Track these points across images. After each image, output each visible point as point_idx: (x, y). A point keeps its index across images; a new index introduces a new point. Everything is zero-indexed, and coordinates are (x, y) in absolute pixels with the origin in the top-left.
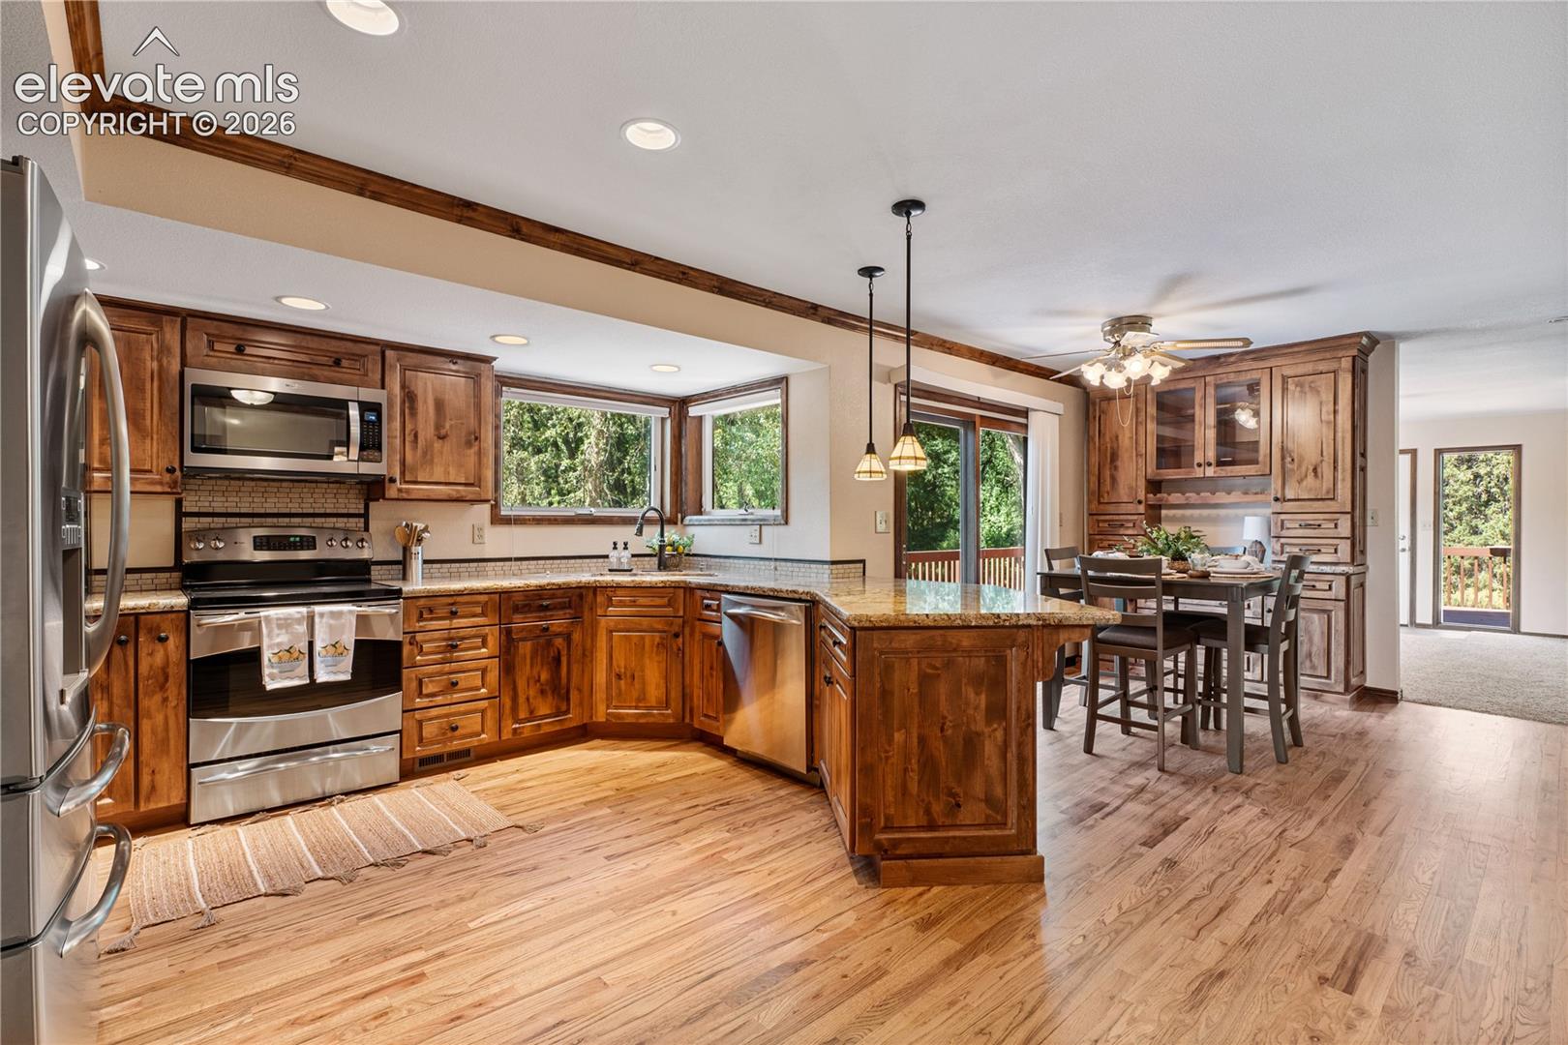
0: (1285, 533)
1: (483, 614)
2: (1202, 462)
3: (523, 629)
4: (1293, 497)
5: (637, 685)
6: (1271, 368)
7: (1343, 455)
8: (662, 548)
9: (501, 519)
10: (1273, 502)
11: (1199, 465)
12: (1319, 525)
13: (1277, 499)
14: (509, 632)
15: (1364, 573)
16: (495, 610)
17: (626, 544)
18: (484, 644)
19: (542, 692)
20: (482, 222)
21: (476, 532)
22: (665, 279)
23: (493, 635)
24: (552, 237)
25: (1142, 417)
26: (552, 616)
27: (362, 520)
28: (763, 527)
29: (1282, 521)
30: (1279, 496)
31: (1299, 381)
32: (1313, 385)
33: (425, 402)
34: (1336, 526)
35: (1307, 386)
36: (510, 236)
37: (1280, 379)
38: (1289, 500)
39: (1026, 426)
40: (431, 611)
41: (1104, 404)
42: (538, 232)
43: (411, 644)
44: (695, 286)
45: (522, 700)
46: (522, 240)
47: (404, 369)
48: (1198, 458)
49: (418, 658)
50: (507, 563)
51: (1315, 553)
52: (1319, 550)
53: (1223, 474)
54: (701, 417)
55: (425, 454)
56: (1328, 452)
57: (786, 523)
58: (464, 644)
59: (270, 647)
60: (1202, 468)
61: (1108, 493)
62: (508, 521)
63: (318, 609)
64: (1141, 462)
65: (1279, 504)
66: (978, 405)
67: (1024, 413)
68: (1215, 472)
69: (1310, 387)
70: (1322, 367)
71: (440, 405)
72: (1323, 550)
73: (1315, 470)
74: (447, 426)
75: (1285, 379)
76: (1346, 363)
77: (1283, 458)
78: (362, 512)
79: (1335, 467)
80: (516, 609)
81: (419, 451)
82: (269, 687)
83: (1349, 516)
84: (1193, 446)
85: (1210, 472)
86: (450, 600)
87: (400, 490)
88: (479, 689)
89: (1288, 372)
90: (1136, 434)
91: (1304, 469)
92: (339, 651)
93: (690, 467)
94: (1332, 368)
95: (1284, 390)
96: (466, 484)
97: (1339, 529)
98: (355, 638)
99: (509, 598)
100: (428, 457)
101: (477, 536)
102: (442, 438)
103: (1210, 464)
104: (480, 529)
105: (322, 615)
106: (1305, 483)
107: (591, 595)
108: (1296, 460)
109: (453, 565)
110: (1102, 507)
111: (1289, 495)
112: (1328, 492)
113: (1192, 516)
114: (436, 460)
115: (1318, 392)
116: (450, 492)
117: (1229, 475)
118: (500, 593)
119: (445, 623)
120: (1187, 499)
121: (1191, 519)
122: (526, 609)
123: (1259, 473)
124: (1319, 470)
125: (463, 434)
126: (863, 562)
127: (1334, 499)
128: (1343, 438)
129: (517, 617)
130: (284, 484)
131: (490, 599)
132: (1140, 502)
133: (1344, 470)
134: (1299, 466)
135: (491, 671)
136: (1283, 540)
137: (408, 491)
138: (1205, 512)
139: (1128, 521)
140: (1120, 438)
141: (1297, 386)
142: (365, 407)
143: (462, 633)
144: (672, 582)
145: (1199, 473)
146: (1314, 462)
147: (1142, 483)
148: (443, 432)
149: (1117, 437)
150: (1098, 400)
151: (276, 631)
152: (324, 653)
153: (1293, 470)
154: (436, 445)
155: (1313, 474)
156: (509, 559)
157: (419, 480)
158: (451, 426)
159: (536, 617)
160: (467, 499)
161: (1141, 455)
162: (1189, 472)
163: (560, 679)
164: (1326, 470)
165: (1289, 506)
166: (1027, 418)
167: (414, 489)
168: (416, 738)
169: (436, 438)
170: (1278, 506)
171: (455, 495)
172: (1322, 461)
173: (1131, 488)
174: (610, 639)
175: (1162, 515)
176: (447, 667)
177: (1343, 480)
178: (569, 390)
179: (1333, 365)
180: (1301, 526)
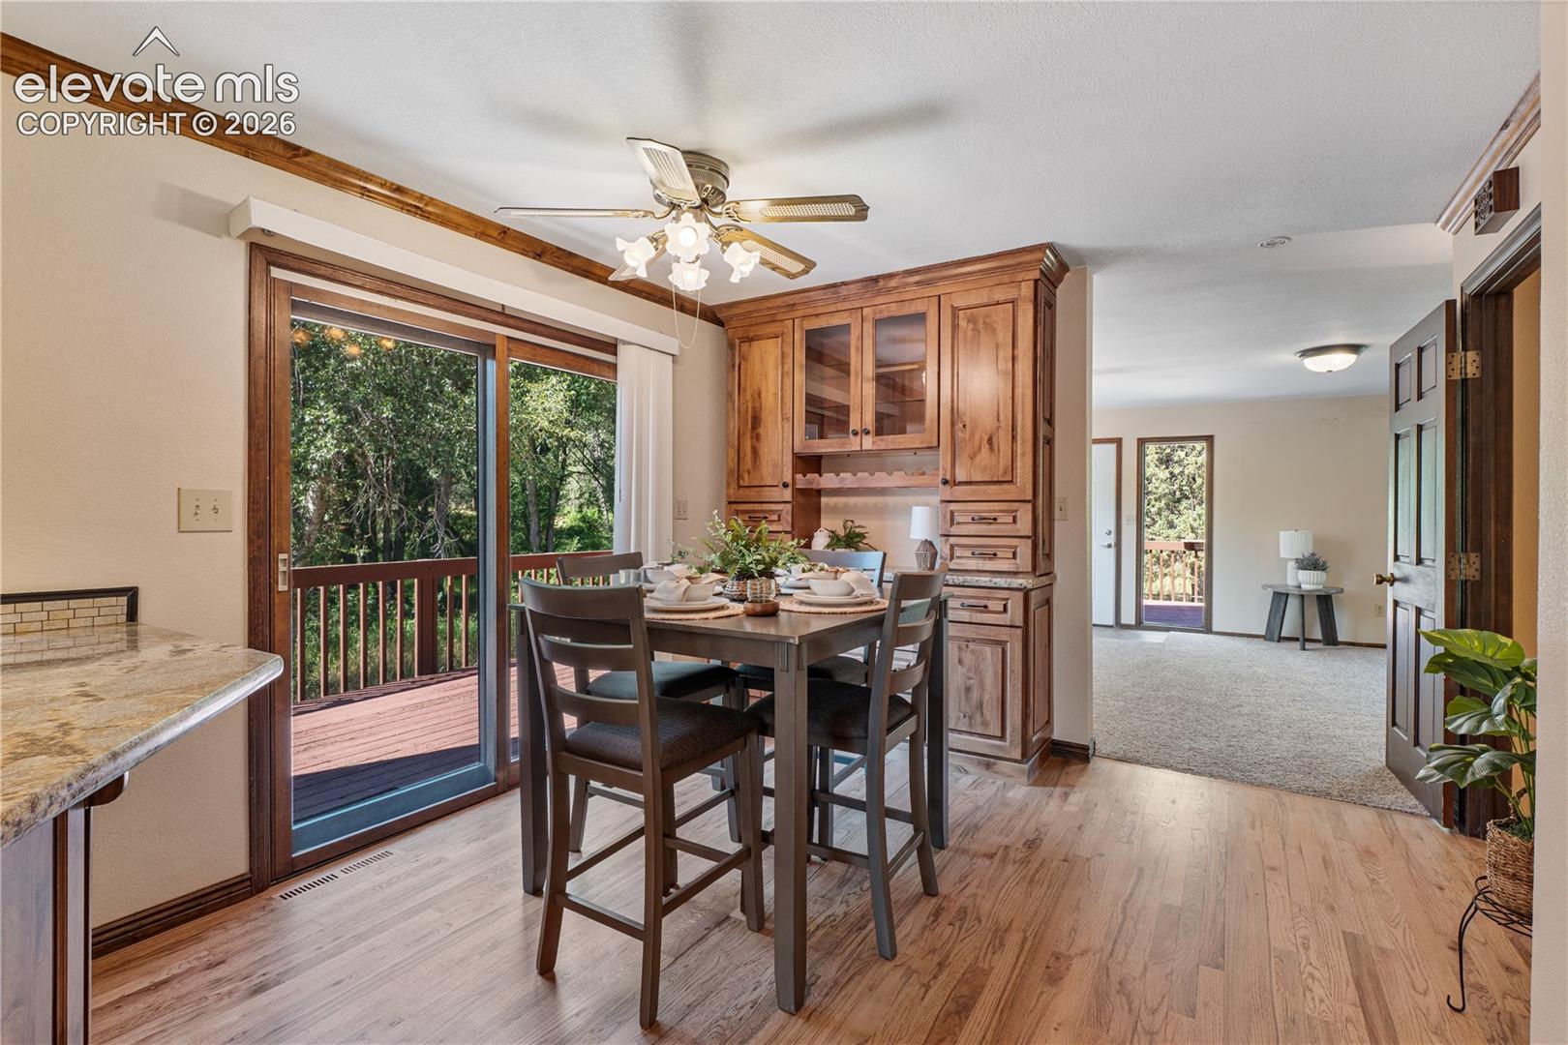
0: (955, 530)
2: (858, 428)
4: (964, 480)
6: (939, 296)
7: (1023, 419)
10: (941, 485)
11: (856, 434)
12: (995, 519)
13: (945, 482)
15: (1051, 584)
25: (788, 367)
29: (952, 513)
30: (948, 478)
31: (972, 315)
32: (987, 320)
34: (1015, 522)
35: (981, 322)
37: (949, 310)
38: (961, 483)
39: (614, 367)
41: (745, 346)
48: (854, 424)
51: (990, 559)
52: (995, 555)
53: (883, 446)
56: (1006, 415)
60: (859, 437)
61: (749, 472)
64: (788, 427)
65: (948, 487)
67: (611, 346)
68: (873, 443)
69: (984, 322)
70: (1000, 294)
72: (1000, 555)
73: (990, 440)
75: (955, 310)
76: (1027, 290)
77: (953, 424)
79: (1013, 438)
83: (1030, 506)
84: (848, 407)
85: (868, 443)
89: (959, 302)
90: (782, 390)
91: (977, 438)
94: (1011, 297)
95: (955, 327)
97: (1018, 525)
103: (868, 433)
106: (978, 459)
108: (968, 427)
110: (741, 491)
111: (960, 477)
112: (1005, 473)
113: (855, 506)
115: (994, 331)
117: (890, 447)
120: (843, 479)
121: (855, 509)
123: (926, 445)
124: (995, 440)
126: (131, 592)
127: (1012, 481)
128: (1024, 395)
132: (785, 485)
133: (1024, 442)
134: (972, 435)
136: (952, 540)
139: (772, 512)
140: (763, 395)
141: (969, 321)
145: (853, 444)
146: (989, 431)
147: (788, 459)
149: (759, 394)
150: (737, 342)
153: (964, 440)
155: (987, 446)
161: (787, 419)
162: (844, 444)
164: (1003, 440)
165: (960, 492)
166: (615, 354)
170: (947, 492)
172: (998, 428)
173: (775, 466)
175: (822, 505)
177: (1023, 454)
179: (1011, 294)
180: (973, 519)
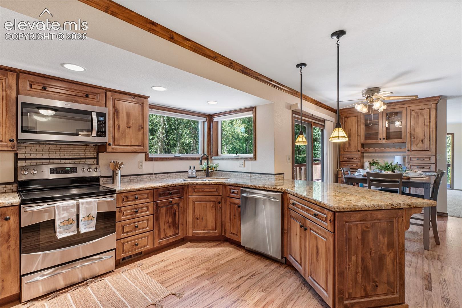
0: (411, 162)
1: (147, 198)
2: (381, 138)
3: (162, 203)
4: (414, 150)
5: (204, 222)
6: (406, 107)
7: (433, 136)
8: (208, 169)
9: (149, 159)
10: (407, 151)
11: (380, 139)
12: (424, 159)
13: (408, 151)
14: (157, 204)
16: (152, 196)
17: (194, 167)
18: (148, 210)
19: (169, 227)
20: (158, 32)
21: (140, 163)
22: (224, 65)
23: (151, 206)
24: (186, 43)
25: (359, 123)
26: (172, 197)
27: (96, 160)
28: (245, 161)
29: (410, 158)
30: (409, 149)
31: (416, 112)
32: (421, 113)
33: (123, 113)
34: (430, 160)
35: (419, 113)
36: (169, 40)
37: (410, 111)
38: (413, 151)
39: (324, 126)
40: (127, 198)
41: (346, 119)
42: (180, 40)
43: (119, 212)
44: (234, 69)
45: (162, 230)
46: (174, 42)
47: (114, 100)
48: (380, 136)
49: (122, 217)
50: (152, 175)
51: (422, 168)
52: (424, 167)
53: (389, 142)
54: (217, 121)
55: (122, 134)
56: (427, 135)
57: (255, 160)
58: (140, 210)
59: (59, 219)
60: (381, 140)
61: (347, 148)
62: (152, 159)
63: (81, 201)
64: (359, 138)
65: (409, 152)
66: (312, 118)
67: (324, 121)
68: (386, 141)
69: (420, 113)
70: (425, 107)
71: (128, 115)
72: (425, 167)
73: (422, 141)
74: (131, 123)
75: (411, 111)
76: (433, 106)
77: (411, 137)
78: (96, 157)
79: (429, 140)
80: (160, 195)
81: (120, 133)
82: (59, 237)
83: (434, 156)
84: (378, 133)
85: (384, 141)
86: (135, 193)
87: (113, 148)
88: (146, 228)
89: (412, 108)
90: (357, 129)
91: (418, 141)
92: (91, 218)
93: (214, 139)
94: (428, 108)
95: (411, 114)
96: (138, 146)
97: (431, 160)
98: (97, 212)
99: (157, 191)
100: (124, 135)
101: (140, 165)
102: (129, 127)
103: (384, 139)
104: (142, 163)
105: (82, 203)
106: (418, 145)
107: (186, 187)
108: (415, 138)
109: (131, 177)
110: (345, 152)
111: (413, 149)
112: (427, 148)
114: (127, 136)
115: (423, 115)
116: (132, 149)
117: (391, 142)
118: (154, 189)
119: (133, 203)
120: (376, 150)
122: (164, 195)
123: (402, 142)
124: (424, 141)
125: (137, 126)
126: (283, 174)
127: (429, 150)
128: (432, 131)
129: (160, 198)
130: (63, 146)
131: (150, 192)
132: (359, 151)
133: (433, 141)
134: (417, 140)
135: (150, 220)
136: (410, 164)
137: (116, 149)
138: (379, 154)
139: (355, 157)
140: (352, 130)
141: (415, 113)
142: (99, 114)
143: (140, 206)
144: (218, 183)
145: (380, 141)
146: (422, 138)
147: (360, 145)
148: (129, 125)
149: (350, 130)
150: (343, 118)
151: (62, 212)
152: (84, 220)
153: (414, 141)
154: (126, 130)
155: (421, 142)
156: (152, 174)
157: (120, 144)
158: (133, 123)
159: (167, 198)
160: (139, 152)
161: (359, 136)
162: (377, 141)
163: (176, 221)
164: (426, 141)
165: (413, 153)
166: (324, 123)
167: (118, 148)
168: (121, 250)
169: (127, 128)
170: (409, 153)
171: (134, 150)
172: (425, 138)
173: (355, 146)
174: (194, 204)
176: (134, 220)
177: (433, 144)
178: (173, 110)
179: (429, 106)
180: (417, 159)
